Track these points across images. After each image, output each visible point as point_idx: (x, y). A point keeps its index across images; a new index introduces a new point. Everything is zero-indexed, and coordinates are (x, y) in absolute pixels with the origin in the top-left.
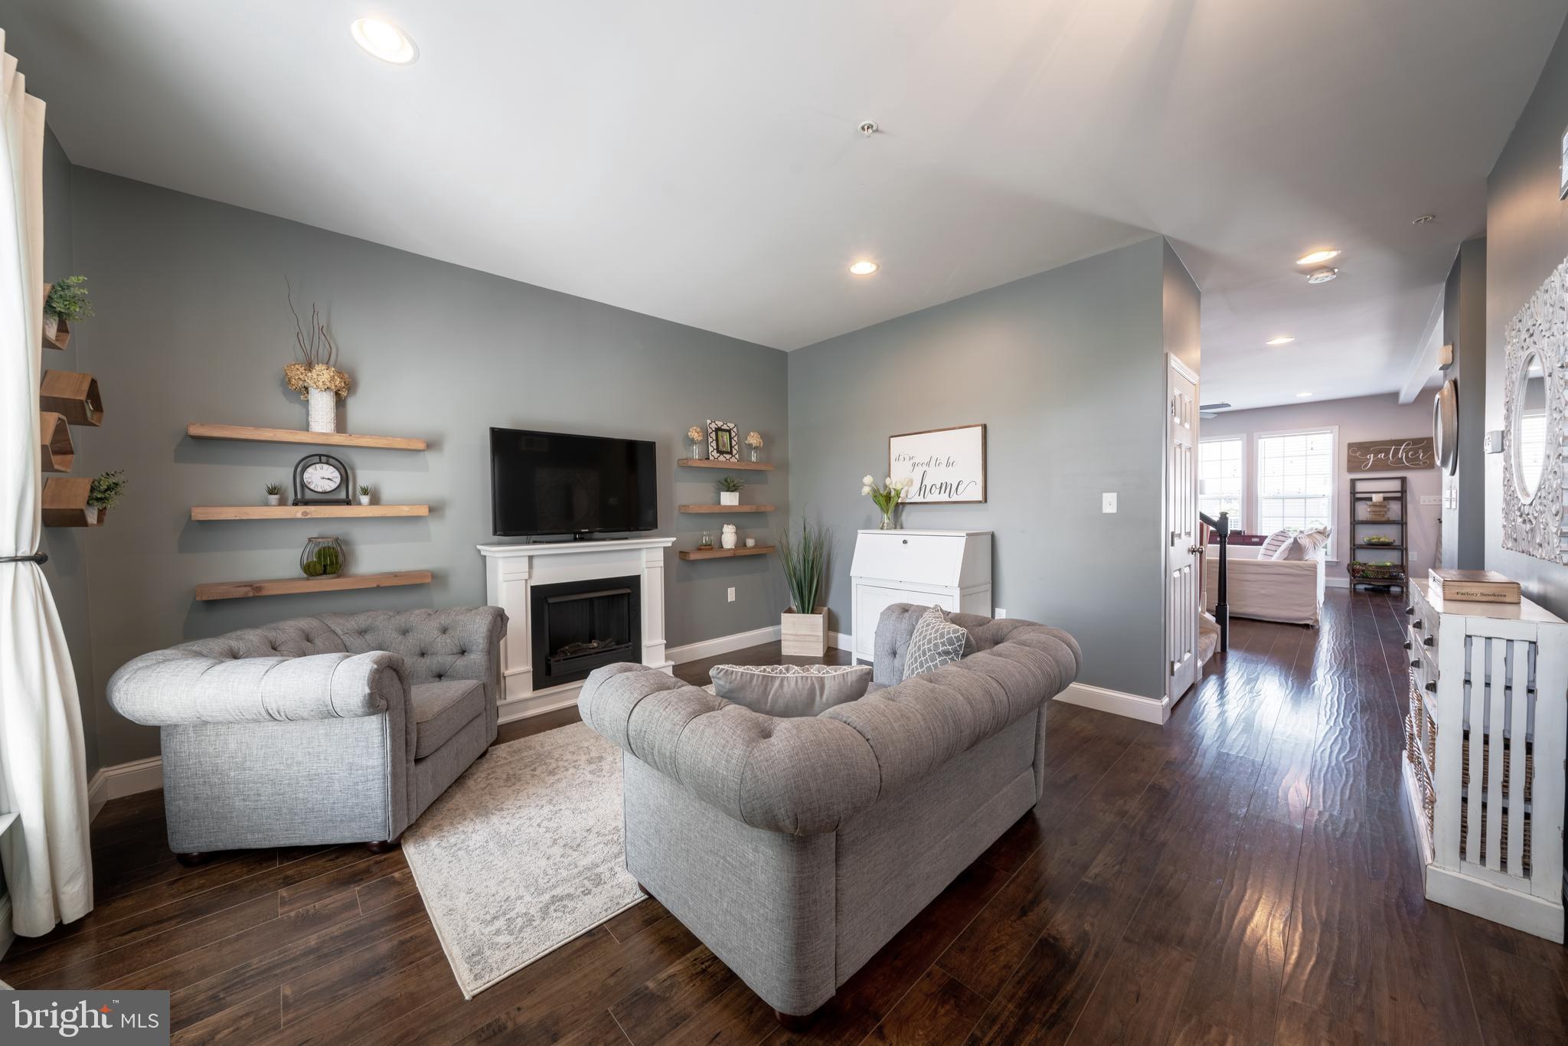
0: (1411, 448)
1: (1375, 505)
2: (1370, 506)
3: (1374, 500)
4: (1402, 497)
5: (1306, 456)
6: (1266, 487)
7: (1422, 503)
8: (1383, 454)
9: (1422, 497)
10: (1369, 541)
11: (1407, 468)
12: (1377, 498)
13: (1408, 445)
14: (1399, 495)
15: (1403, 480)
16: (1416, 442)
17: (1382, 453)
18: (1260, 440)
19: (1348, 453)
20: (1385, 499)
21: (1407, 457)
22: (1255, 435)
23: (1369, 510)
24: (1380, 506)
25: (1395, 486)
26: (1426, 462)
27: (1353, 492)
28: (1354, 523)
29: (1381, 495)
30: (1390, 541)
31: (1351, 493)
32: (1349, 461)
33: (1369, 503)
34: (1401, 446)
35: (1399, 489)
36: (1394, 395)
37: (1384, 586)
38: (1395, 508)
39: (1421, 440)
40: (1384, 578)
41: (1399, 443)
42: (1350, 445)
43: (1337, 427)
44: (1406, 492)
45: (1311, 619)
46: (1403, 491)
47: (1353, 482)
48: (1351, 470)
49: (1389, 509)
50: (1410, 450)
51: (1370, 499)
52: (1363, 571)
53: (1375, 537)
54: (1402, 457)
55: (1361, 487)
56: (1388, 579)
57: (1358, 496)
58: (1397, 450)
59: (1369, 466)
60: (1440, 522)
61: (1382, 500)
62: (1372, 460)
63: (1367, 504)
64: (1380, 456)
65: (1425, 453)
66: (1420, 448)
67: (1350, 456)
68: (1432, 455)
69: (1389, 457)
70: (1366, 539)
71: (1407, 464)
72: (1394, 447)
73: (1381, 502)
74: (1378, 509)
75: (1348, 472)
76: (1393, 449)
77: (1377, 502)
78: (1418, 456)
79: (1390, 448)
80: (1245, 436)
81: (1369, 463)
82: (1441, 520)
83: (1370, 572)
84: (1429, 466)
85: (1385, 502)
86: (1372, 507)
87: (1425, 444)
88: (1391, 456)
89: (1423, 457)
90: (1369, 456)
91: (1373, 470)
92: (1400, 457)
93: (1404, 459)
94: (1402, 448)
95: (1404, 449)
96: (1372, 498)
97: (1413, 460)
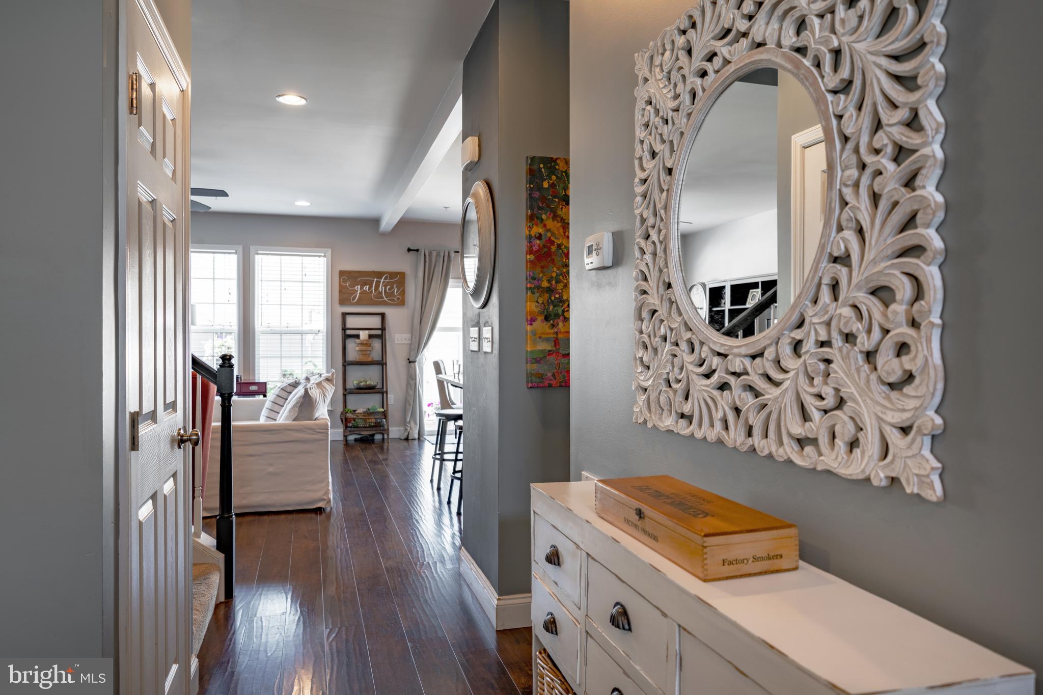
0: (388, 282)
1: (362, 344)
2: (358, 344)
3: (361, 337)
4: (380, 335)
5: (302, 282)
6: (263, 319)
7: (396, 342)
8: (368, 286)
9: (396, 335)
10: (358, 384)
11: (385, 304)
12: (363, 335)
13: (386, 277)
14: (379, 332)
15: (383, 315)
16: (392, 275)
17: (366, 285)
18: (256, 256)
19: (340, 282)
20: (370, 336)
21: (385, 290)
22: (252, 248)
23: (357, 349)
24: (366, 345)
25: (375, 322)
26: (399, 298)
27: (344, 329)
28: (346, 364)
29: (367, 332)
30: (375, 384)
31: (342, 329)
32: (340, 291)
33: (357, 341)
34: (381, 279)
35: (380, 327)
36: (375, 222)
37: (370, 435)
38: (377, 344)
39: (397, 274)
40: (369, 426)
41: (379, 275)
42: (342, 273)
43: (330, 250)
44: (385, 330)
45: (324, 500)
46: (383, 329)
47: (344, 315)
48: (343, 302)
49: (373, 348)
50: (388, 284)
51: (358, 336)
52: (353, 419)
53: (362, 380)
54: (382, 291)
55: (352, 322)
56: (374, 426)
57: (349, 332)
58: (378, 283)
59: (357, 299)
60: (410, 362)
61: (367, 337)
62: (359, 292)
63: (356, 342)
64: (365, 287)
65: (398, 288)
66: (395, 283)
67: (340, 286)
68: (404, 291)
69: (372, 290)
70: (355, 382)
71: (385, 299)
72: (376, 279)
73: (366, 340)
74: (364, 348)
75: (339, 304)
76: (375, 281)
77: (363, 340)
78: (394, 291)
79: (374, 281)
80: (240, 248)
81: (356, 296)
82: (410, 360)
83: (359, 421)
84: (401, 303)
85: (370, 340)
86: (359, 346)
87: (398, 278)
88: (373, 288)
89: (397, 292)
90: (356, 288)
91: (360, 303)
92: (380, 291)
93: (383, 293)
94: (382, 282)
95: (384, 282)
96: (360, 334)
97: (390, 294)
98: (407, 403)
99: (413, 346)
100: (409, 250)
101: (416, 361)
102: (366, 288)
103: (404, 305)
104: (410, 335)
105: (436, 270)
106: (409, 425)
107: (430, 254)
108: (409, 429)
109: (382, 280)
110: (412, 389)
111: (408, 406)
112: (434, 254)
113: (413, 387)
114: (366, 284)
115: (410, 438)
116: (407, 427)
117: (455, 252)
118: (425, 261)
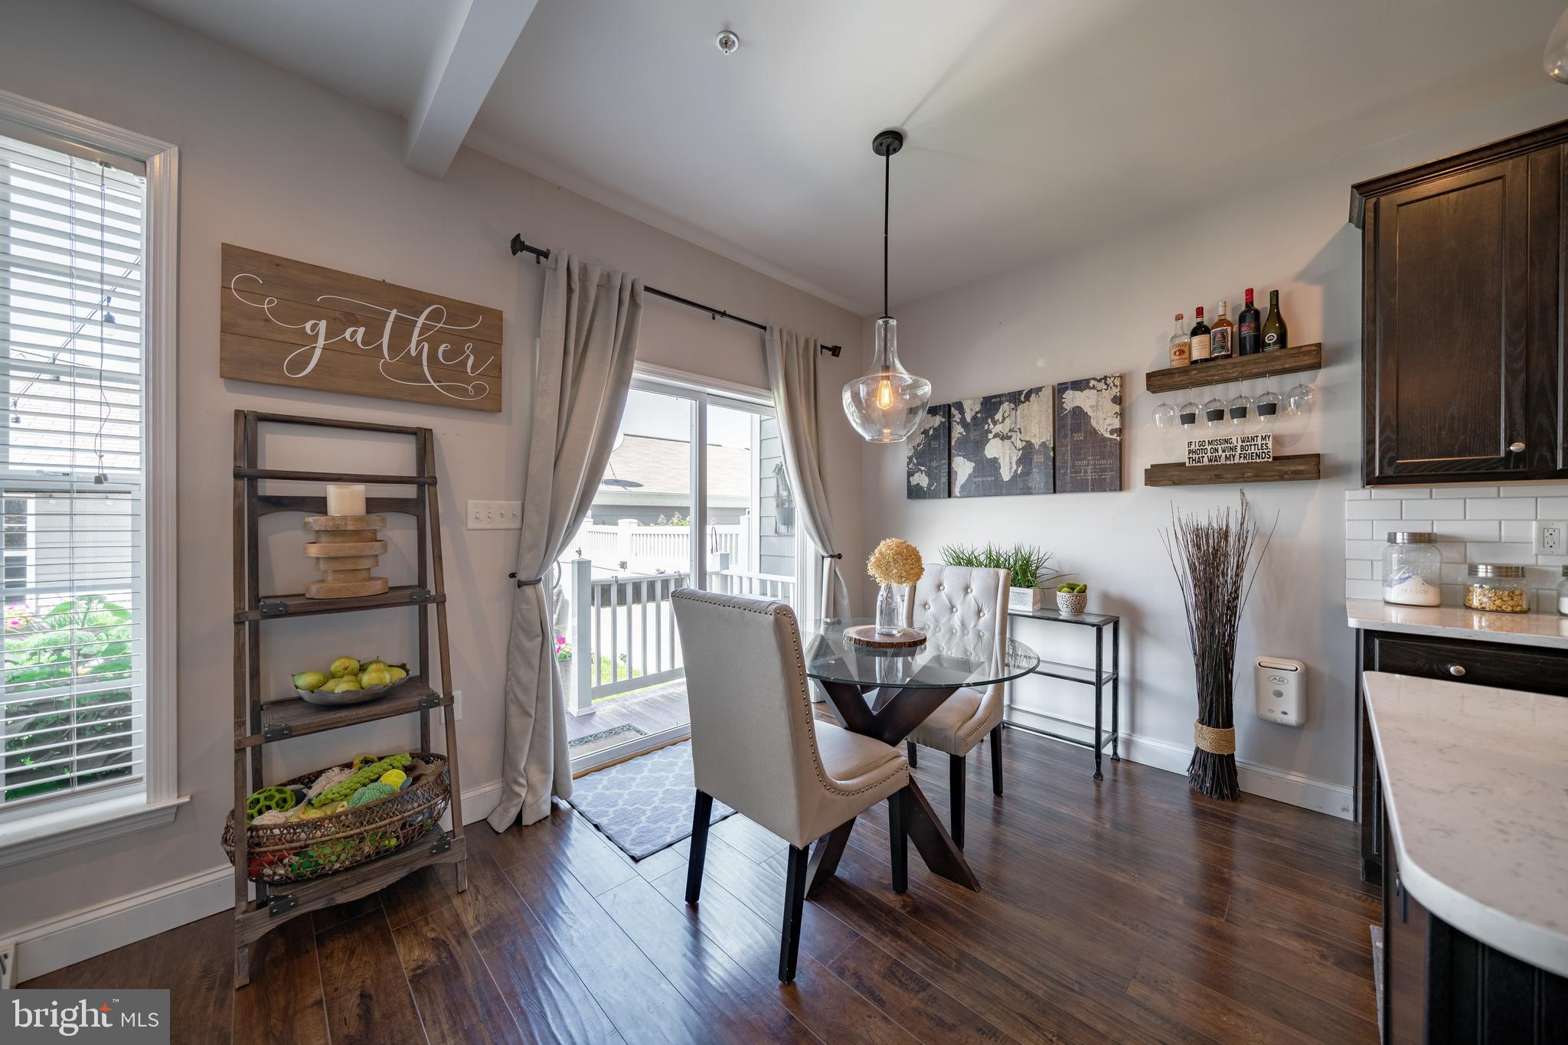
0: (441, 331)
1: (337, 532)
2: (319, 533)
3: (334, 508)
4: (414, 500)
7: (472, 524)
8: (361, 330)
9: (471, 502)
11: (431, 401)
12: (343, 501)
13: (435, 316)
14: (409, 492)
15: (423, 439)
16: (459, 311)
17: (357, 323)
19: (225, 288)
20: (373, 505)
21: (433, 355)
23: (313, 551)
24: (356, 534)
26: (484, 389)
27: (247, 472)
28: (257, 611)
29: (360, 488)
31: (238, 475)
32: (228, 328)
33: (315, 521)
34: (418, 314)
35: (411, 471)
38: (400, 533)
39: (475, 310)
40: (382, 854)
41: (412, 300)
42: (233, 257)
44: (434, 482)
46: (425, 478)
47: (248, 424)
49: (382, 546)
50: (442, 336)
51: (319, 505)
52: (300, 851)
54: (420, 354)
57: (270, 488)
58: (403, 326)
59: (309, 369)
60: (520, 584)
61: (360, 508)
62: (321, 342)
63: (306, 525)
64: (349, 331)
65: (480, 355)
66: (469, 339)
67: (227, 303)
68: (498, 367)
69: (381, 345)
70: (306, 680)
71: (433, 383)
72: (394, 312)
73: (357, 519)
74: (348, 547)
75: (226, 376)
76: (391, 318)
77: (344, 518)
78: (464, 363)
79: (387, 314)
81: (307, 356)
82: (523, 576)
83: (328, 851)
84: (489, 403)
85: (374, 517)
86: (324, 538)
87: (478, 326)
88: (385, 340)
89: (474, 368)
90: (308, 326)
91: (327, 384)
92: (413, 353)
93: (425, 363)
94: (419, 324)
95: (425, 328)
96: (326, 498)
97: (450, 372)
98: (513, 709)
99: (527, 535)
100: (518, 245)
101: (539, 580)
103: (499, 410)
104: (517, 504)
105: (597, 324)
106: (522, 781)
107: (584, 273)
108: (523, 792)
109: (421, 320)
110: (529, 665)
111: (516, 721)
112: (595, 277)
113: (536, 661)
114: (352, 320)
115: (528, 819)
116: (517, 789)
117: (647, 289)
118: (570, 290)
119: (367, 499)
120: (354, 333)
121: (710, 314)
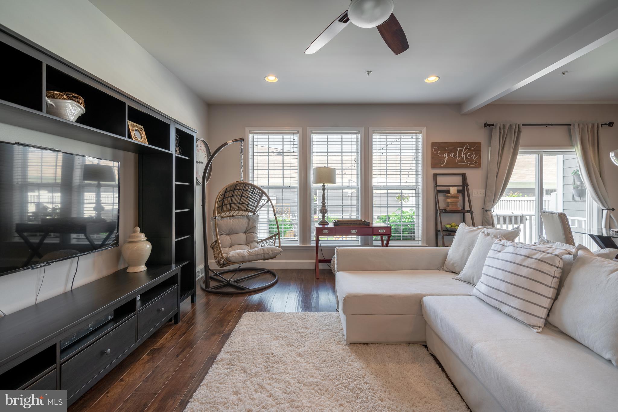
1: (452, 197)
2: (448, 197)
3: (452, 192)
4: (463, 189)
7: (474, 195)
8: (453, 154)
9: (474, 190)
11: (466, 167)
12: (452, 190)
13: (467, 146)
15: (464, 176)
16: (472, 145)
17: (452, 152)
18: (373, 135)
19: (432, 151)
21: (466, 156)
22: (371, 129)
23: (448, 201)
24: (456, 198)
26: (477, 162)
27: (436, 185)
28: (437, 212)
29: (456, 188)
32: (432, 158)
33: (448, 195)
34: (463, 148)
35: (461, 184)
36: (457, 105)
39: (475, 144)
41: (462, 145)
42: (433, 145)
43: (424, 127)
44: (466, 186)
47: (435, 176)
48: (435, 165)
50: (468, 151)
51: (448, 191)
55: (441, 180)
57: (440, 188)
58: (461, 151)
59: (445, 163)
60: (486, 211)
61: (455, 192)
62: (446, 158)
63: (445, 195)
65: (476, 154)
66: (473, 151)
67: (432, 154)
68: (480, 156)
69: (456, 156)
70: (448, 226)
71: (466, 163)
72: (459, 148)
73: (456, 195)
74: (454, 200)
75: (432, 167)
77: (453, 194)
78: (473, 157)
79: (458, 149)
80: (362, 129)
81: (444, 161)
82: (486, 209)
84: (478, 165)
85: (458, 194)
86: (449, 199)
87: (475, 148)
89: (475, 158)
90: (444, 155)
91: (447, 166)
92: (462, 157)
93: (465, 158)
94: (464, 150)
95: (465, 150)
96: (449, 190)
97: (470, 160)
99: (488, 198)
100: (485, 125)
101: (491, 210)
102: (452, 155)
103: (481, 167)
104: (484, 190)
107: (504, 126)
112: (507, 127)
117: (523, 125)
118: (500, 133)
119: (457, 190)
120: (452, 154)
121: (545, 126)
